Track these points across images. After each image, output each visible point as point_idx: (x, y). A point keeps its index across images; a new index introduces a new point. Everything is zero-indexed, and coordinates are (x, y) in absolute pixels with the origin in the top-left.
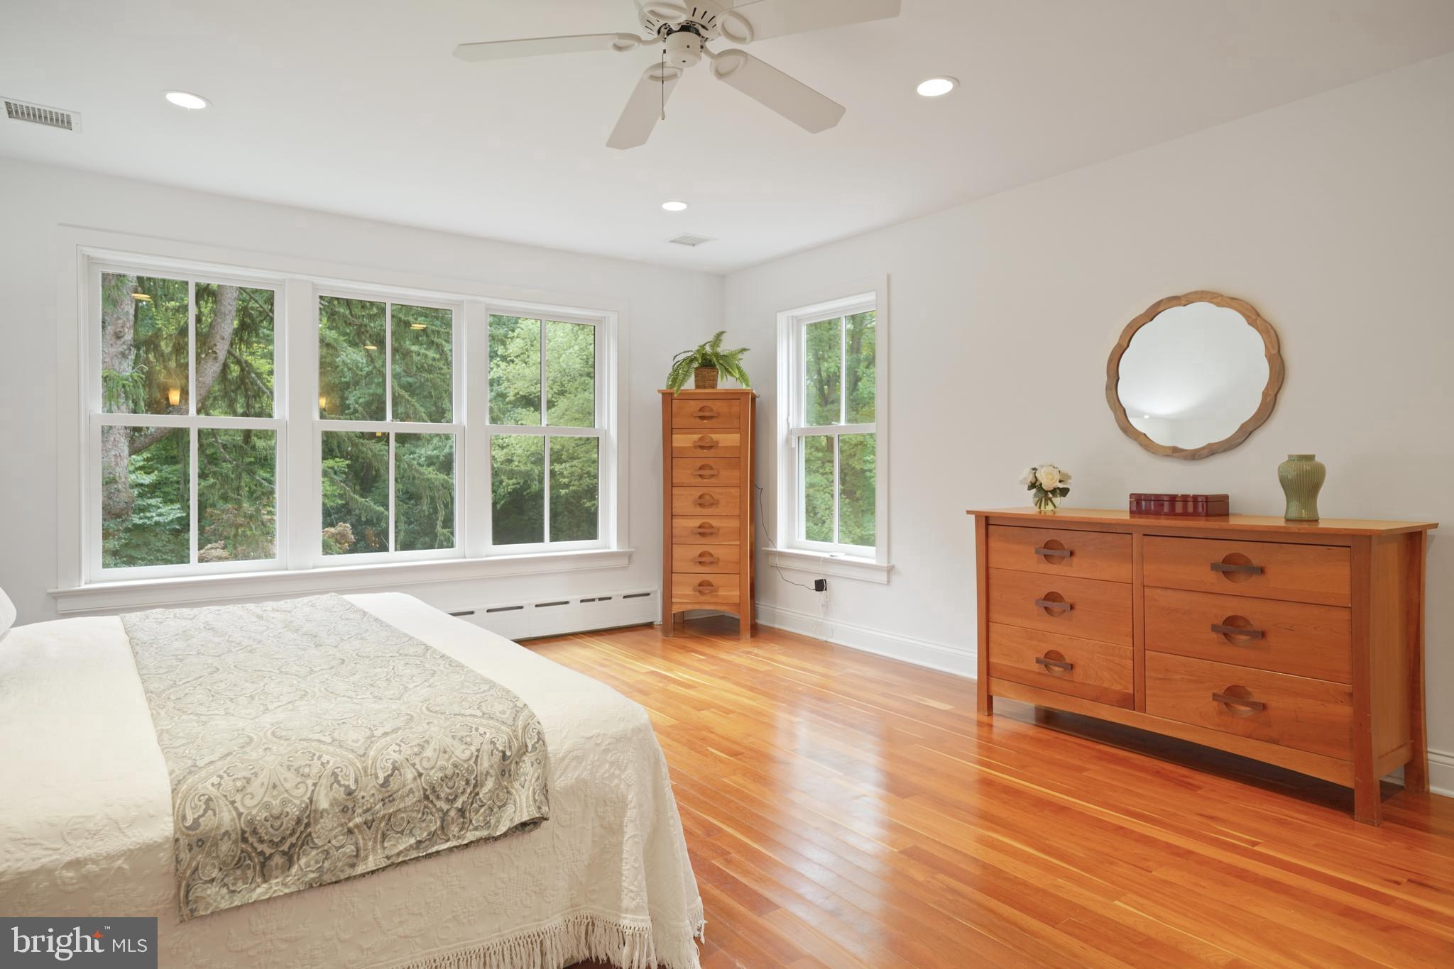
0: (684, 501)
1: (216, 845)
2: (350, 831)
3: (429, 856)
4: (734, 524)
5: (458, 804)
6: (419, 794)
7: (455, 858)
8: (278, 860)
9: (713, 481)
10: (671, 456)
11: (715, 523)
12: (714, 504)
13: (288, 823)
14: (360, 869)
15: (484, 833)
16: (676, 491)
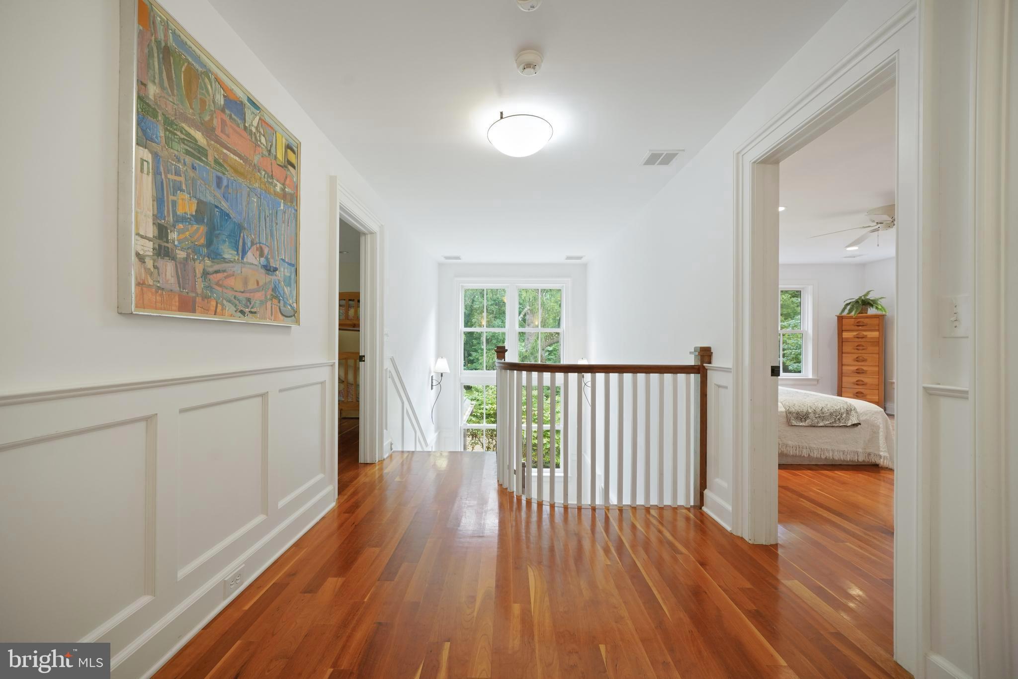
0: (848, 359)
1: (793, 414)
2: (816, 418)
3: (832, 426)
4: (876, 369)
5: (838, 417)
6: (829, 414)
7: (837, 429)
8: (803, 419)
9: (863, 351)
10: (841, 341)
11: (865, 368)
12: (864, 360)
13: (804, 413)
14: (819, 425)
15: (845, 424)
16: (844, 355)
